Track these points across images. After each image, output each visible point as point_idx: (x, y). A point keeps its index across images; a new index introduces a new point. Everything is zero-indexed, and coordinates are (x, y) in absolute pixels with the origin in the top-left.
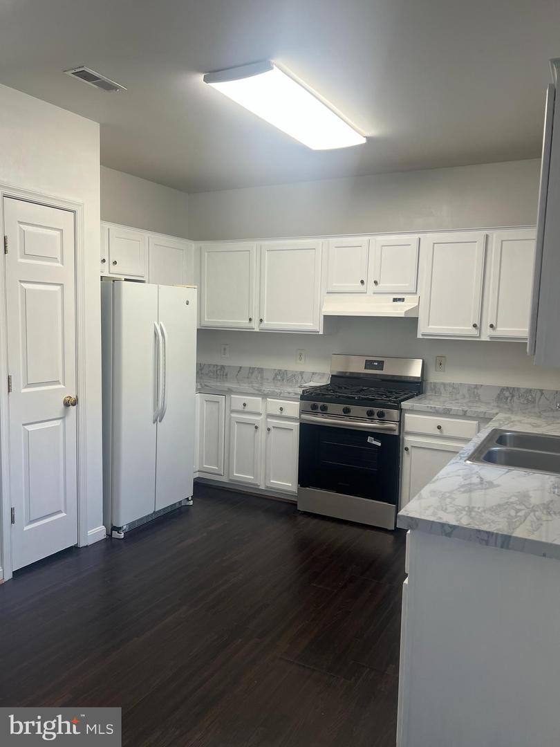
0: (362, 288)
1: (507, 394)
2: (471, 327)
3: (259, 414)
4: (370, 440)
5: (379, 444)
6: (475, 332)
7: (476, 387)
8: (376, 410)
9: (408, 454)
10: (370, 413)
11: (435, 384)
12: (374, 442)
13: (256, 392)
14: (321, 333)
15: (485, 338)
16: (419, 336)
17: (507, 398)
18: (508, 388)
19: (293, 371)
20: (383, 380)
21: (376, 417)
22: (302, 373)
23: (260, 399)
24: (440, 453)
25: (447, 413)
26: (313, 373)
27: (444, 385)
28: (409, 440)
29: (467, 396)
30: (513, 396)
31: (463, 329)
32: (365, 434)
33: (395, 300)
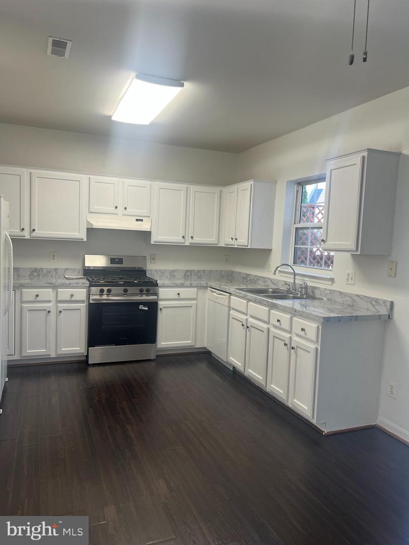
0: (115, 211)
1: (189, 274)
2: (181, 238)
3: (50, 301)
4: (141, 307)
5: (147, 309)
6: (183, 241)
7: (173, 271)
8: (145, 288)
9: (161, 312)
10: (141, 291)
11: (151, 271)
12: (144, 308)
13: (48, 285)
14: (85, 240)
15: (187, 244)
16: (152, 243)
17: (189, 276)
18: (189, 271)
19: (47, 269)
20: (122, 271)
21: (145, 292)
22: (56, 270)
23: (51, 290)
24: (181, 309)
25: (182, 286)
26: (66, 269)
27: (156, 271)
28: (161, 304)
29: (169, 276)
30: (191, 275)
31: (176, 238)
32: (138, 304)
33: (137, 220)
